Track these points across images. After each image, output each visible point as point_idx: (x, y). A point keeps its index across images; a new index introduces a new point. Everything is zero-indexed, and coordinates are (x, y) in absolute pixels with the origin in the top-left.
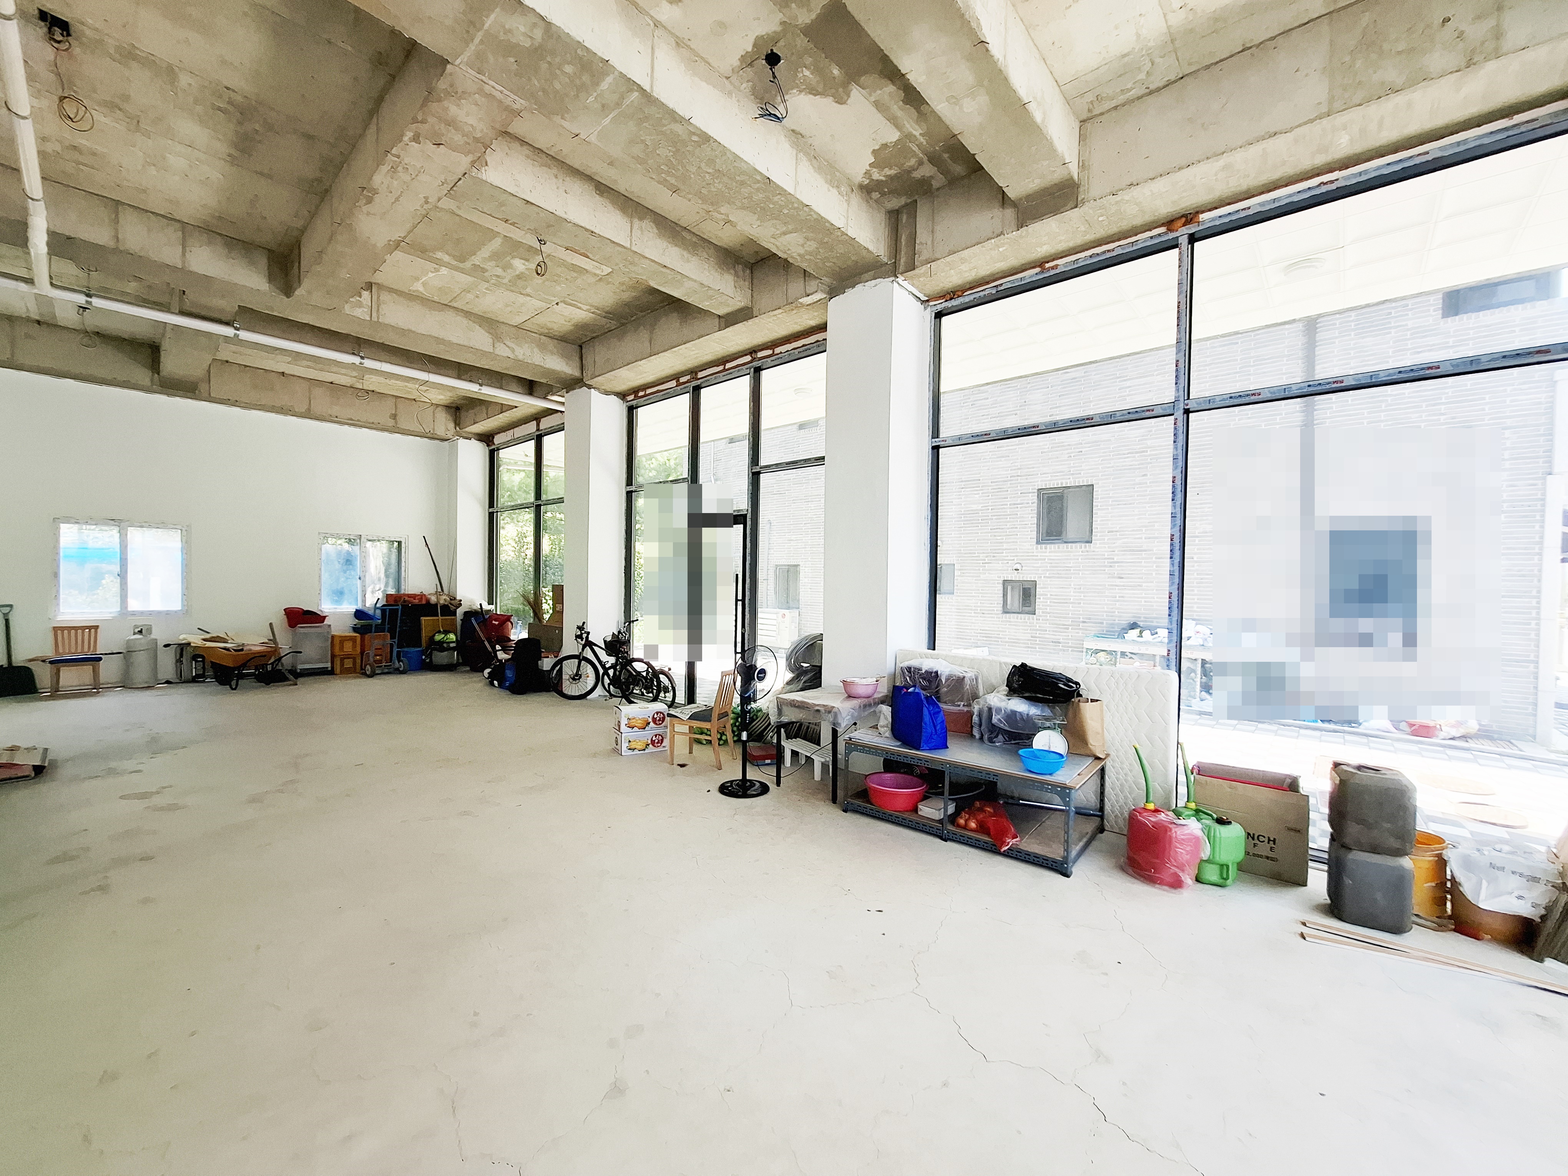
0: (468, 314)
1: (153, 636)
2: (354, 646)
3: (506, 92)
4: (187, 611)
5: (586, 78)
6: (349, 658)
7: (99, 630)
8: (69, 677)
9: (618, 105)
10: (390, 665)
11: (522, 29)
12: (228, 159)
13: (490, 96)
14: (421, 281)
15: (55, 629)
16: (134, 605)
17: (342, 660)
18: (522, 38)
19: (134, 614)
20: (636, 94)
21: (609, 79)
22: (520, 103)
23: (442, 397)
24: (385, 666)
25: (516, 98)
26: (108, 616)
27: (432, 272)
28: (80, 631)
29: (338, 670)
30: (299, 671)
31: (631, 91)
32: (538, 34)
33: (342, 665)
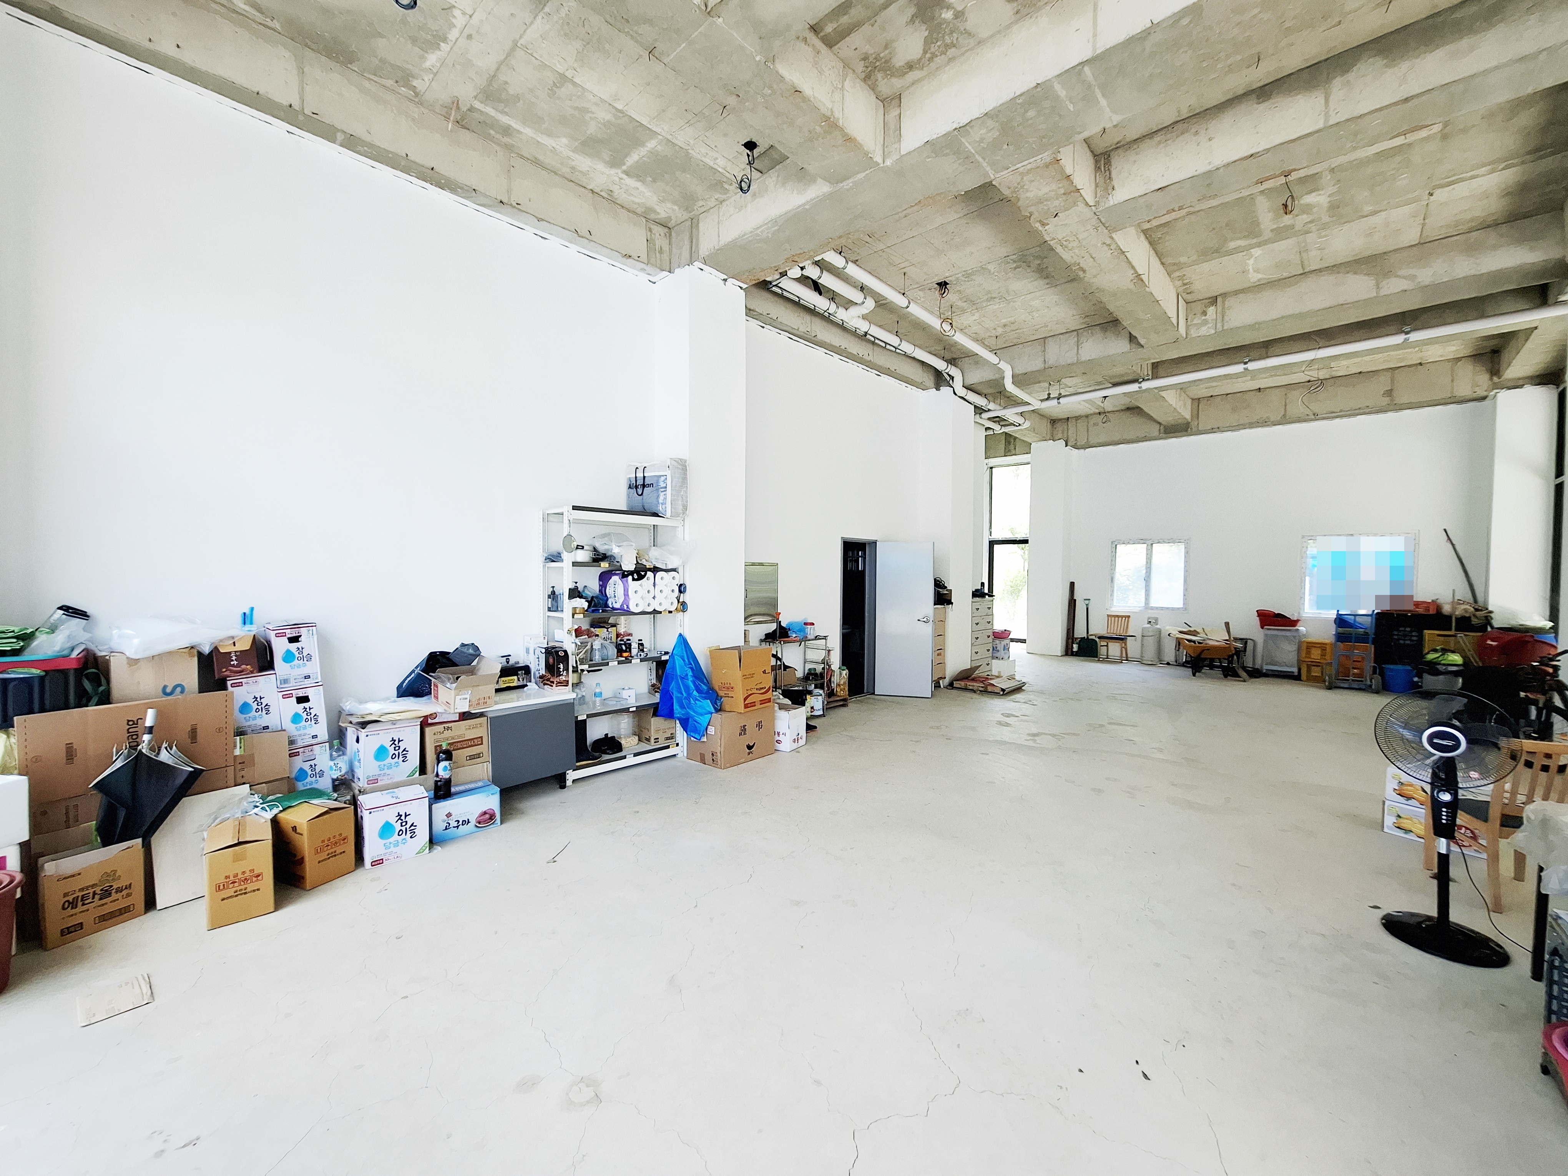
0: (1334, 268)
1: (1158, 626)
2: (1323, 655)
3: (1031, 160)
4: (1185, 608)
5: (1047, 104)
6: (1317, 666)
7: (1130, 619)
8: (1114, 649)
9: (1090, 86)
10: (1362, 681)
11: (983, 131)
12: (1048, 286)
13: (1029, 171)
14: (1251, 270)
15: (1108, 616)
16: (1153, 604)
17: (1309, 667)
18: (990, 134)
19: (1152, 608)
20: (1086, 69)
21: (1057, 87)
22: (1046, 156)
23: (1454, 348)
24: (1353, 680)
25: (1040, 156)
26: (1137, 610)
27: (1249, 259)
28: (1120, 619)
29: (1304, 677)
30: (1264, 671)
31: (1080, 73)
32: (990, 123)
33: (1309, 671)
